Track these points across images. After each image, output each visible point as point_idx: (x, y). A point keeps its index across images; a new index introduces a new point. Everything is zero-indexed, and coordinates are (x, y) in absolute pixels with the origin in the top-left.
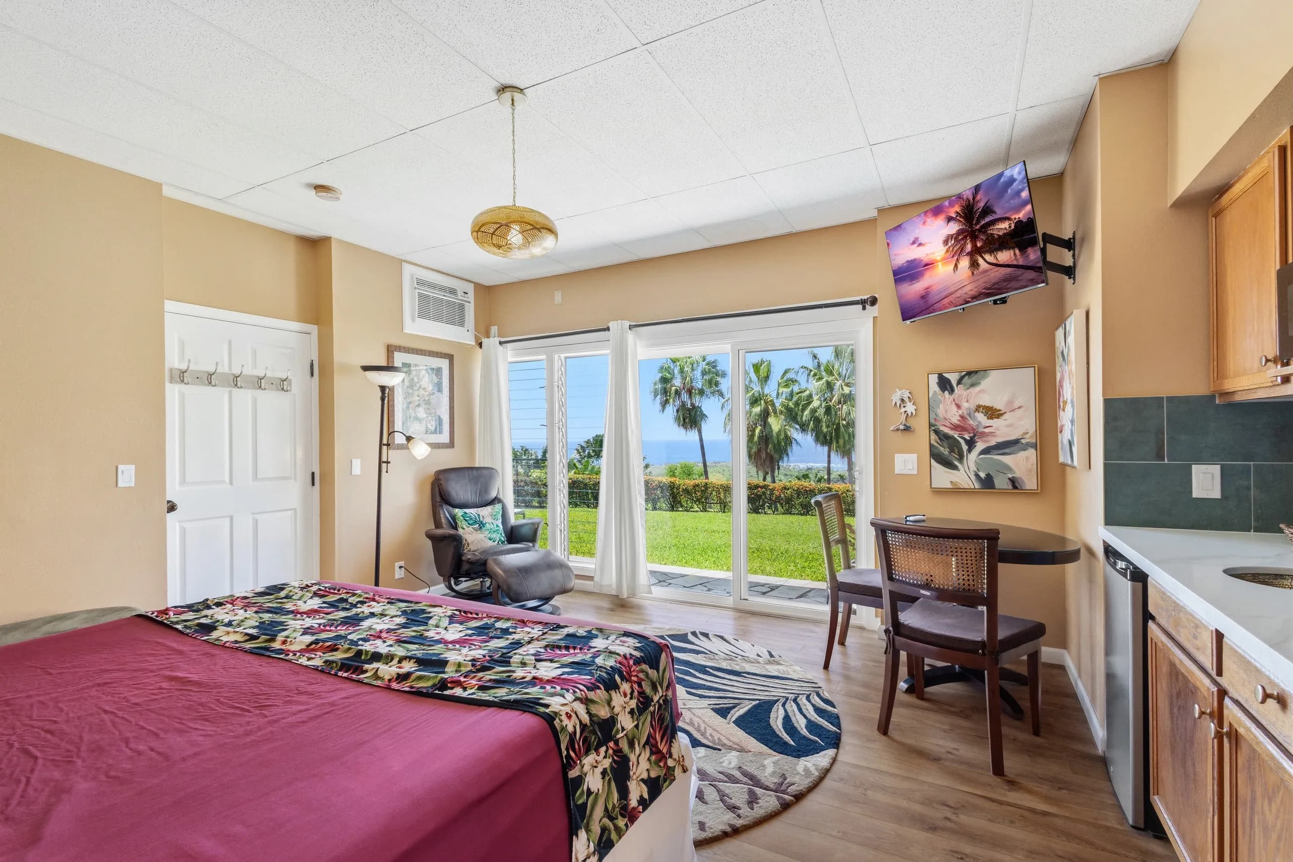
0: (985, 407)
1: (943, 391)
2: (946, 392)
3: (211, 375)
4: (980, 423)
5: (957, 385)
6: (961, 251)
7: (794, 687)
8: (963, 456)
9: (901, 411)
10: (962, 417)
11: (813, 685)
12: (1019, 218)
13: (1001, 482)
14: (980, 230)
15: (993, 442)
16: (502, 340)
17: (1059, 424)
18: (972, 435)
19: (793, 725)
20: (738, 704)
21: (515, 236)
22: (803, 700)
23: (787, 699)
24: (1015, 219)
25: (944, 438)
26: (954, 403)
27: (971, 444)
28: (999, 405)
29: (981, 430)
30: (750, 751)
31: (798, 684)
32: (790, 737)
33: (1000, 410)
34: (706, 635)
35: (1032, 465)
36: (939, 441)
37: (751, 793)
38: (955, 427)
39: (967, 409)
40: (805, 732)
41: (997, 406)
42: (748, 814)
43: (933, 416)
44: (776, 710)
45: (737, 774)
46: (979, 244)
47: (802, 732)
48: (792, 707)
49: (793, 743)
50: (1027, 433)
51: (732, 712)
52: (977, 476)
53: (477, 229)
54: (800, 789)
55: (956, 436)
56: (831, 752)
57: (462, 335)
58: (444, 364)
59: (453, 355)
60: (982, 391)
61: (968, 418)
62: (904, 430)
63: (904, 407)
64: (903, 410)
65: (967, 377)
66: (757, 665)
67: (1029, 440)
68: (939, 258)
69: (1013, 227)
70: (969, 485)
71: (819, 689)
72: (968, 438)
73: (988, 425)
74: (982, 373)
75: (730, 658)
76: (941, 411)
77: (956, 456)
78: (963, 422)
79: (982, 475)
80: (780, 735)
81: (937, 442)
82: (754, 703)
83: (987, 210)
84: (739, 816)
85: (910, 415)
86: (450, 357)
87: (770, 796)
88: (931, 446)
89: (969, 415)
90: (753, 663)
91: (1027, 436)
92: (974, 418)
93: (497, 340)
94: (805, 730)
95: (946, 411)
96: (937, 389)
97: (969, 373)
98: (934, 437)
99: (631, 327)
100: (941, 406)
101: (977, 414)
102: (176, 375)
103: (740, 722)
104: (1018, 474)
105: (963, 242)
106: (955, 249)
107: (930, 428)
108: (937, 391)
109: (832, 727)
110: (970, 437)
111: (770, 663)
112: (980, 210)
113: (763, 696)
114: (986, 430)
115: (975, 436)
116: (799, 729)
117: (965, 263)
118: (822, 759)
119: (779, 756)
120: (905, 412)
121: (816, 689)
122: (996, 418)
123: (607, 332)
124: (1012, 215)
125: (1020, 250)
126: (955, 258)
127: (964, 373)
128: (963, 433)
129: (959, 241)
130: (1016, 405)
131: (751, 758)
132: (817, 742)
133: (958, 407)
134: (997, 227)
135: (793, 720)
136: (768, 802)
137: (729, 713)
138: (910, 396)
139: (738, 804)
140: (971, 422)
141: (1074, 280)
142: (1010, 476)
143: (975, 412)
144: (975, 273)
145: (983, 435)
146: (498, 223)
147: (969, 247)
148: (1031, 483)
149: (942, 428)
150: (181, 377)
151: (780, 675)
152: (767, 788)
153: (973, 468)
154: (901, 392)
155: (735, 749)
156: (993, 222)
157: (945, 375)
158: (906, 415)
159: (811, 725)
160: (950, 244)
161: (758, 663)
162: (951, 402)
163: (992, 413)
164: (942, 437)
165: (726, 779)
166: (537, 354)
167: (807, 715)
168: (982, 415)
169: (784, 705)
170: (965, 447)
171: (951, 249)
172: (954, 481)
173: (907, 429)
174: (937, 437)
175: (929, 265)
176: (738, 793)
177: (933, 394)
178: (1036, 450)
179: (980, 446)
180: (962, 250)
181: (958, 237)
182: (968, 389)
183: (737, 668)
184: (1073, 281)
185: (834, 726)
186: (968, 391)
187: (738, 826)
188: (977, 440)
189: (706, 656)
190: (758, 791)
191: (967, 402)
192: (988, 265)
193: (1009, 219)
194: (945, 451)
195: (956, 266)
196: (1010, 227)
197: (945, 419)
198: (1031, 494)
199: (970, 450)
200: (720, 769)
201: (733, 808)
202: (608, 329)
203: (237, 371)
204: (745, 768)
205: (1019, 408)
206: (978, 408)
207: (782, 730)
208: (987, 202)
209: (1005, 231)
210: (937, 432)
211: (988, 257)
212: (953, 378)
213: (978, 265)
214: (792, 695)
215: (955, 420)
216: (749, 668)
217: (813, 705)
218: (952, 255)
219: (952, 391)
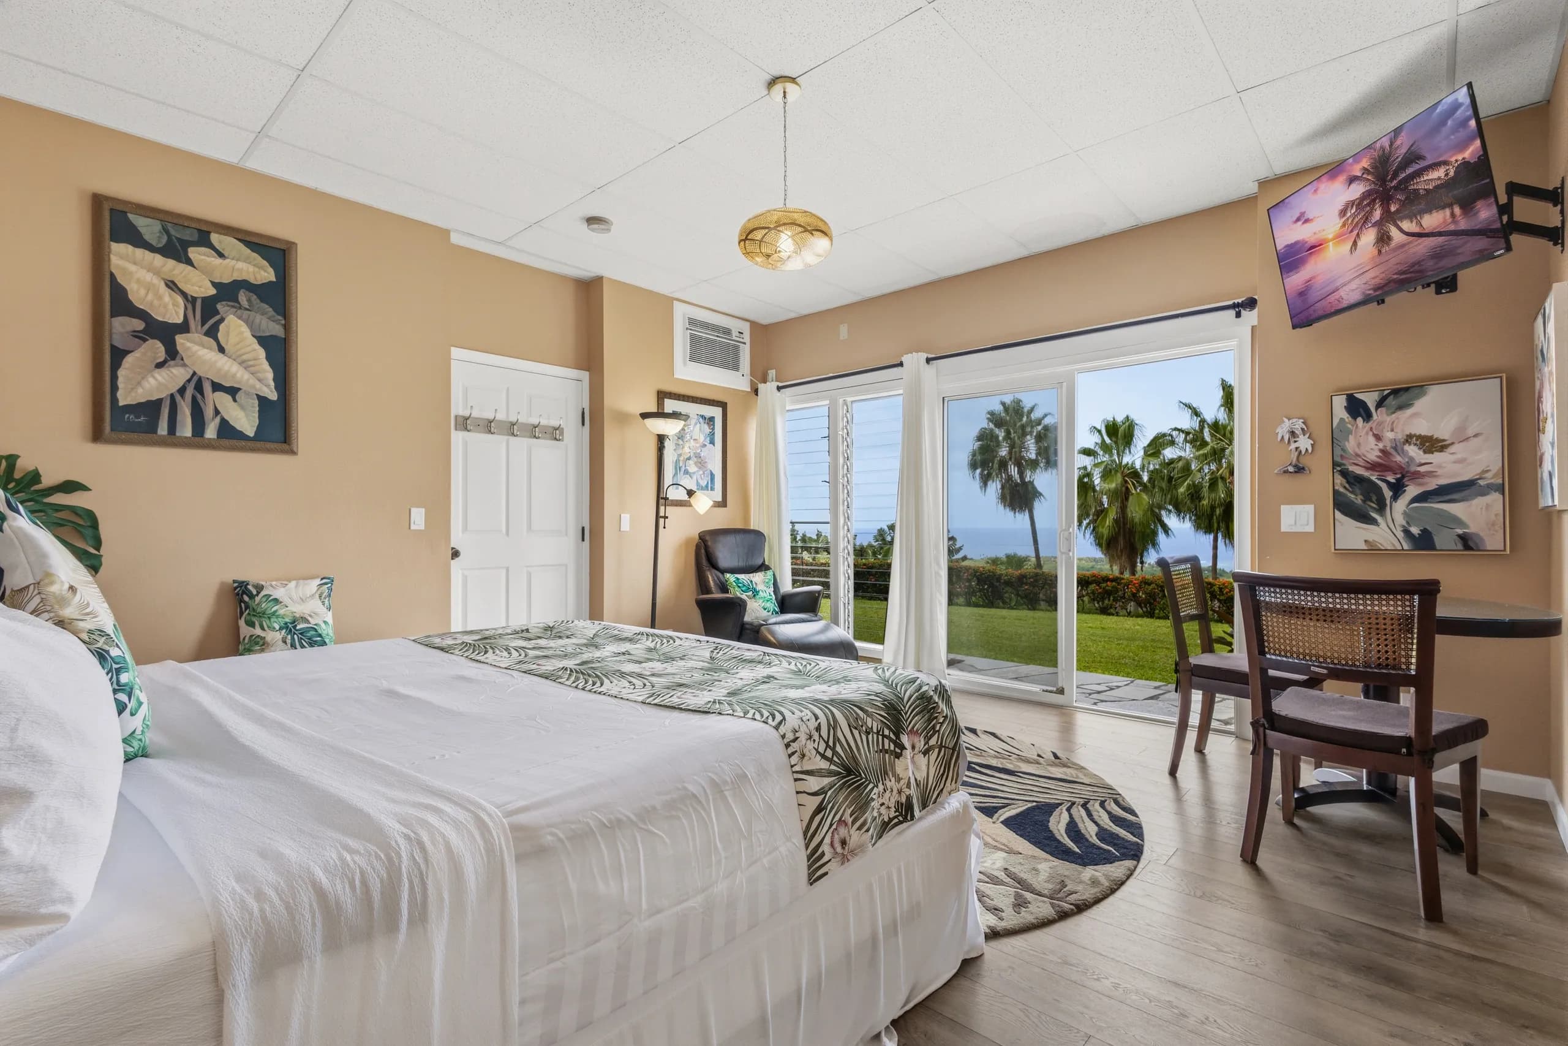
0: (1419, 437)
1: (1355, 418)
2: (1360, 420)
3: (491, 422)
4: (1412, 459)
5: (1376, 410)
6: (1364, 222)
7: (1086, 792)
8: (1385, 505)
9: (1291, 448)
10: (1383, 451)
11: (1110, 791)
12: (1464, 159)
13: (1444, 539)
14: (1396, 188)
15: (1432, 485)
16: (781, 384)
17: (1539, 454)
18: (1399, 476)
19: (1080, 831)
20: (1008, 805)
21: (785, 242)
22: (1095, 807)
23: (1073, 803)
24: (1457, 161)
25: (1354, 480)
26: (1371, 433)
27: (1398, 489)
28: (1443, 431)
29: (1413, 468)
30: (1021, 854)
31: (1089, 788)
32: (1074, 843)
33: (1444, 440)
34: (973, 731)
35: (1496, 515)
36: (1347, 486)
37: (1018, 896)
38: (1373, 466)
39: (1391, 440)
40: (1094, 840)
41: (1439, 434)
42: (1011, 919)
43: (1338, 452)
44: (1058, 814)
45: (1002, 875)
46: (1393, 208)
47: (1090, 839)
48: (1079, 813)
49: (1077, 850)
50: (1487, 471)
51: (1000, 812)
52: (1407, 532)
53: (744, 238)
54: (1084, 897)
55: (1374, 478)
56: (1129, 863)
57: (735, 381)
58: (716, 412)
59: (726, 403)
60: (1415, 415)
61: (1394, 453)
62: (1296, 472)
63: (1295, 442)
64: (1293, 446)
65: (1392, 397)
66: (1037, 765)
67: (1492, 481)
68: (1330, 236)
69: (1452, 173)
70: (1394, 545)
71: (1118, 796)
72: (1393, 481)
73: (1423, 461)
74: (1416, 391)
75: (998, 755)
76: (1351, 445)
77: (1374, 506)
78: (1386, 459)
79: (1415, 530)
80: (1062, 840)
81: (1345, 487)
82: (1030, 805)
83: (1413, 157)
84: (1001, 919)
85: (1303, 453)
86: (723, 405)
87: (1044, 902)
88: (1336, 493)
89: (1395, 448)
90: (1032, 763)
91: (1488, 475)
92: (1403, 453)
93: (775, 384)
94: (1095, 838)
95: (1359, 445)
96: (1345, 415)
97: (1395, 392)
98: (1339, 480)
99: (928, 360)
100: (1351, 437)
101: (1407, 447)
102: (460, 420)
103: (1007, 823)
104: (1473, 528)
105: (1368, 208)
106: (1357, 220)
107: (1333, 468)
108: (1345, 418)
109: (1132, 837)
110: (1396, 479)
111: (1053, 765)
112: (1399, 159)
113: (1043, 798)
114: (1422, 469)
115: (1403, 477)
116: (1088, 836)
117: (1369, 237)
118: (1117, 869)
119: (1057, 862)
120: (1297, 448)
121: (1115, 796)
122: (1437, 451)
123: (900, 368)
124: (1451, 157)
125: (1461, 207)
126: (1355, 232)
127: (1386, 392)
128: (1386, 473)
129: (1362, 209)
130: (1470, 432)
131: (1022, 861)
132: (1109, 851)
133: (1378, 438)
134: (1425, 178)
135: (1081, 826)
136: (1042, 908)
137: (996, 812)
138: (1304, 427)
139: (1000, 905)
140: (1398, 459)
141: (1563, 246)
142: (1460, 531)
143: (1404, 444)
144: (1383, 251)
145: (1416, 476)
146: (766, 228)
147: (1377, 214)
148: (1494, 541)
149: (1352, 468)
150: (464, 423)
151: (1065, 778)
152: (1040, 894)
153: (1400, 520)
154: (1291, 421)
155: (1002, 850)
156: (1419, 173)
157: (1357, 395)
158: (1297, 453)
159: (1103, 834)
160: (1349, 214)
161: (1038, 763)
162: (1367, 433)
163: (1431, 444)
164: (1352, 481)
165: (987, 880)
166: (818, 399)
167: (1101, 823)
168: (1415, 448)
169: (1069, 810)
170: (1388, 493)
171: (1350, 221)
172: (1370, 539)
173: (1299, 469)
174: (1344, 481)
175: (1315, 248)
176: (1003, 896)
177: (1338, 424)
178: (1503, 494)
179: (1412, 490)
180: (1366, 219)
181: (1363, 204)
182: (1394, 413)
183: (1010, 766)
184: (1561, 249)
185: (1134, 836)
186: (1394, 415)
187: (998, 929)
188: (1406, 483)
189: (972, 752)
190: (1028, 895)
191: (1392, 430)
192: (1405, 237)
193: (1445, 163)
194: (1357, 499)
195: (1355, 243)
196: (1447, 175)
197: (1357, 455)
198: (1496, 556)
199: (1395, 497)
200: (982, 869)
201: (995, 910)
202: (901, 364)
203: (513, 419)
204: (1013, 870)
205: (1476, 436)
206: (1409, 439)
207: (1065, 836)
208: (1412, 146)
209: (1439, 182)
210: (1345, 474)
211: (1406, 225)
212: (1370, 399)
213: (1389, 238)
214: (1082, 800)
215: (1373, 456)
216: (1025, 767)
217: (1109, 813)
218: (1350, 229)
219: (1368, 416)
